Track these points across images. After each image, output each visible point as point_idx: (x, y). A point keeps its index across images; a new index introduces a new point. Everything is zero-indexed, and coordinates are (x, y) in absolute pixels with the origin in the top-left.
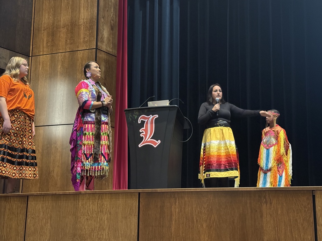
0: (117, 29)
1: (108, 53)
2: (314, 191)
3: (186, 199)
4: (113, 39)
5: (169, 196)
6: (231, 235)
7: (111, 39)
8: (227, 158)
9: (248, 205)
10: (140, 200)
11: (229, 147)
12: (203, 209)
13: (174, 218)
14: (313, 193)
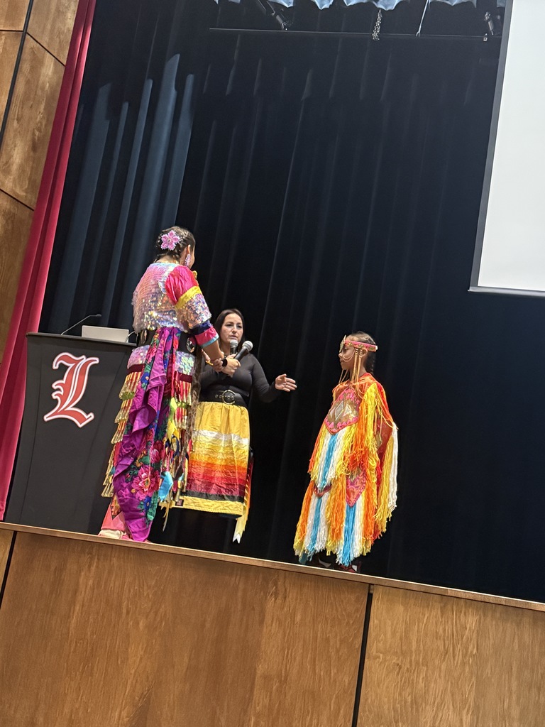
0: (46, 150)
1: (15, 199)
2: (373, 584)
3: (115, 560)
4: (32, 171)
5: (79, 549)
6: (194, 651)
7: (28, 170)
8: (226, 473)
9: (240, 594)
10: (15, 548)
11: (234, 450)
12: (145, 588)
13: (80, 598)
14: (369, 590)
